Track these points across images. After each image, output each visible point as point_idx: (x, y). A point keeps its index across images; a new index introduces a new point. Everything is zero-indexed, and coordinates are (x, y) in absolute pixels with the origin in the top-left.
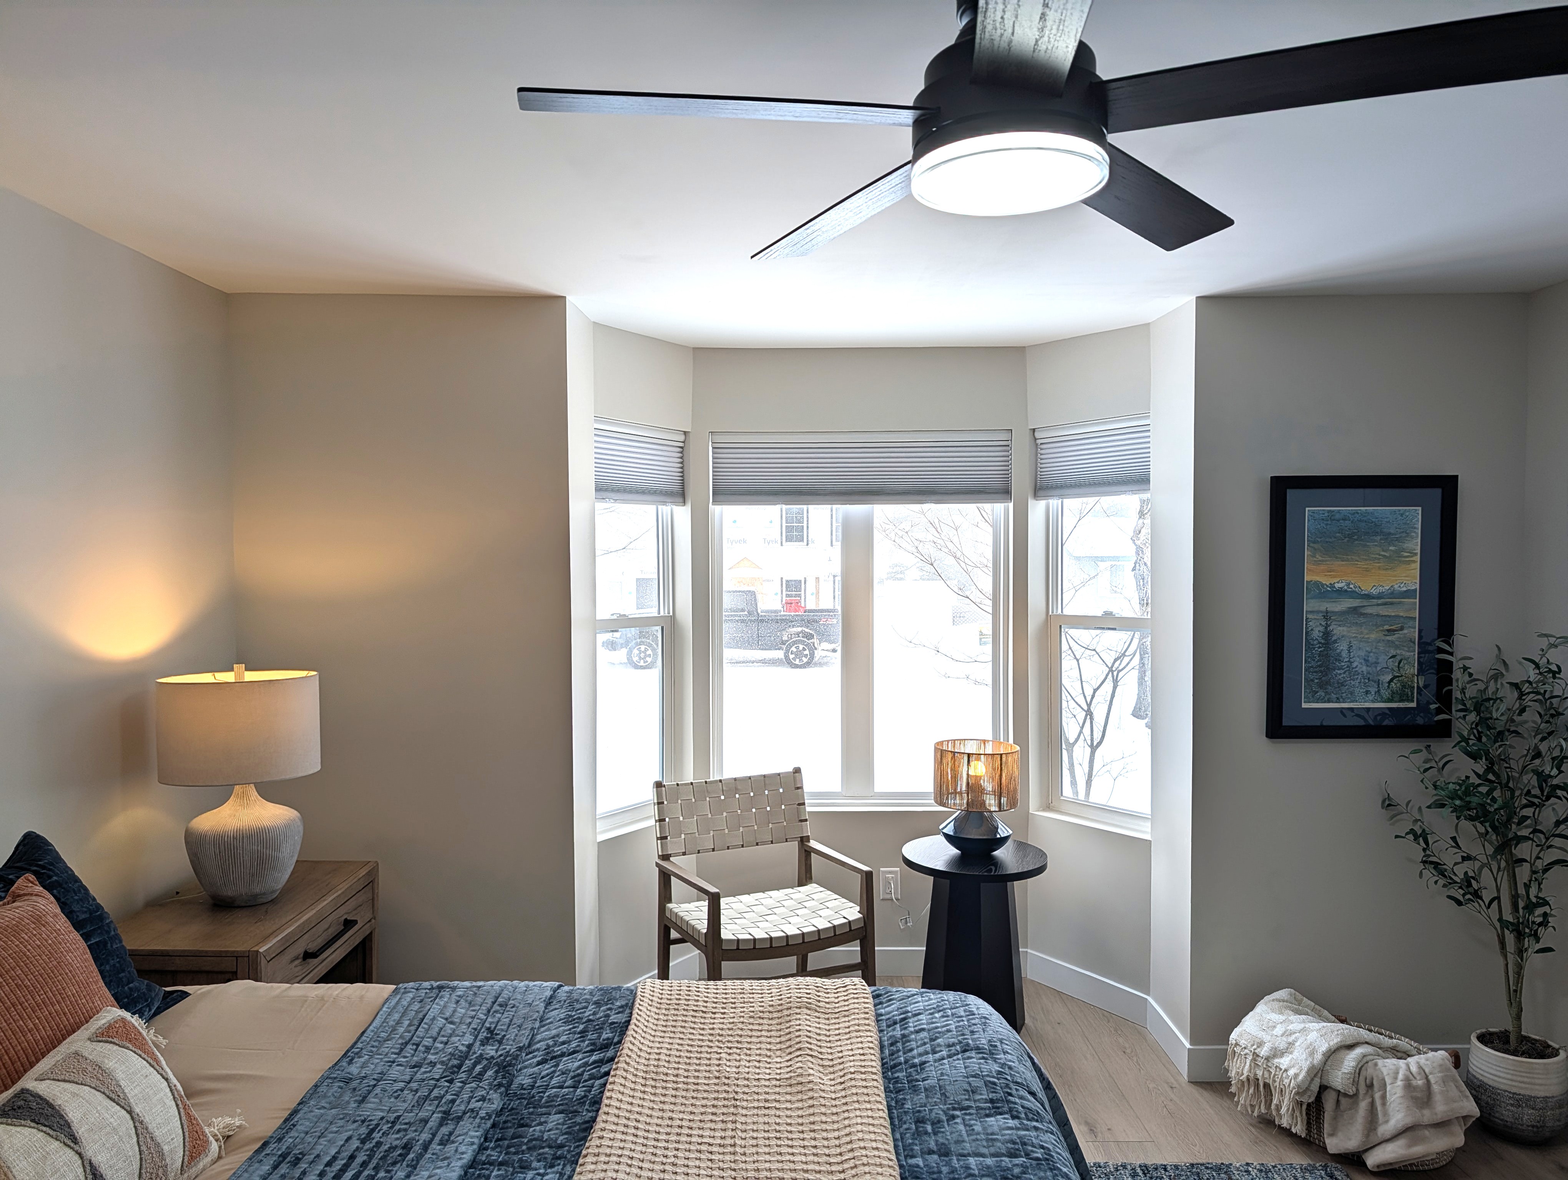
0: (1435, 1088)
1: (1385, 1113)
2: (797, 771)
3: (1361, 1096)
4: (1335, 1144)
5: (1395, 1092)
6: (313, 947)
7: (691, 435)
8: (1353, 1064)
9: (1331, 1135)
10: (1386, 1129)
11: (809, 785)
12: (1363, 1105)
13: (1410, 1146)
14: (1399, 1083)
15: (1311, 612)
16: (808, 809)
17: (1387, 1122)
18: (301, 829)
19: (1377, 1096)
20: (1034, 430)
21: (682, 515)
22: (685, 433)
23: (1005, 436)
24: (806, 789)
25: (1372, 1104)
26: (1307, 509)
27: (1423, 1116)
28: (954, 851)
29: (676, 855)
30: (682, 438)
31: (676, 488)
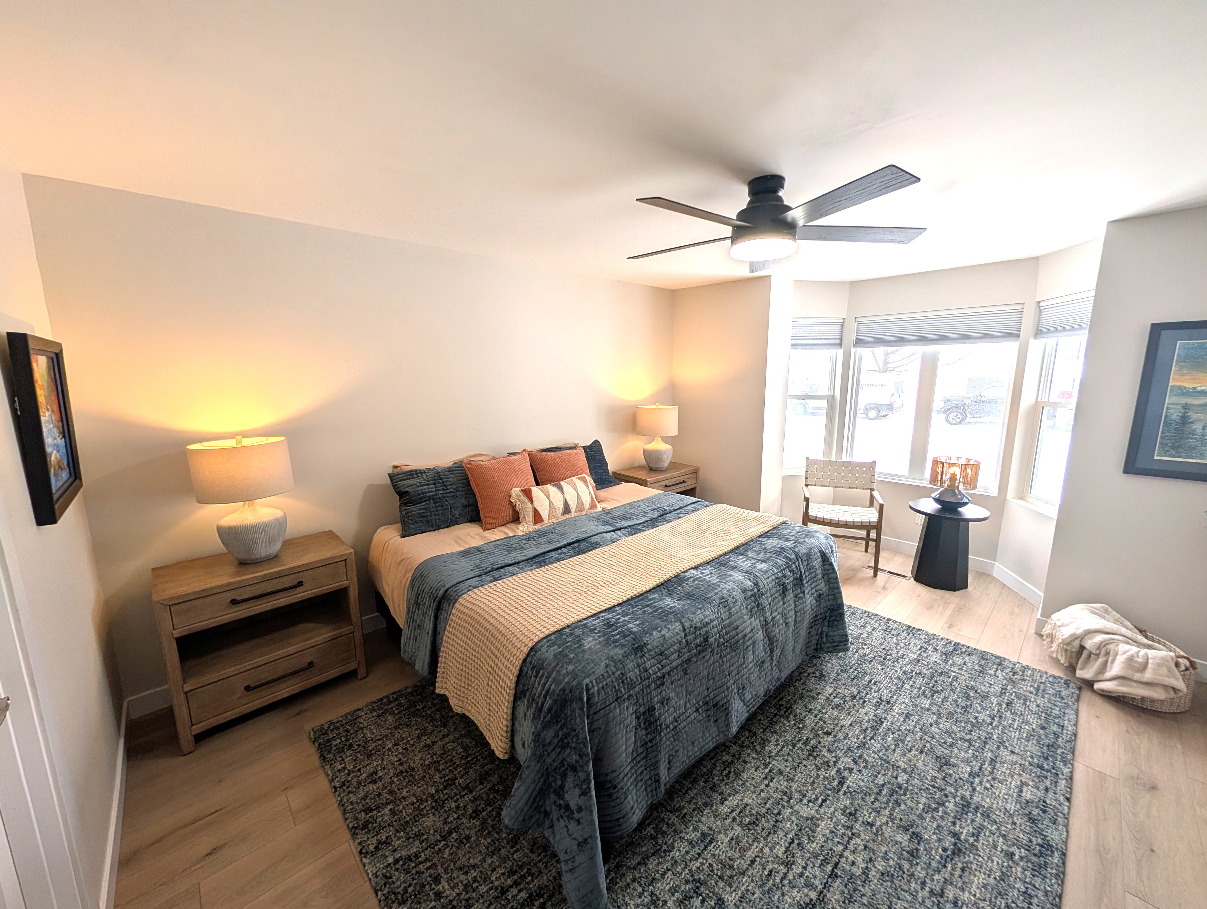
0: (1150, 666)
1: (1111, 668)
2: (874, 462)
3: (1101, 656)
4: (1079, 673)
5: (1120, 659)
6: (668, 484)
7: (846, 320)
8: (1101, 640)
9: (1081, 669)
10: (1109, 674)
11: (878, 469)
12: (1101, 660)
13: (1117, 685)
14: (1125, 656)
15: (1171, 404)
16: (876, 478)
17: (1110, 671)
18: (672, 453)
19: (1111, 658)
20: (1039, 302)
21: (840, 352)
22: (844, 319)
23: (1019, 307)
24: (877, 470)
25: (1107, 662)
26: (1179, 342)
27: (1133, 675)
28: (938, 506)
29: (811, 485)
30: (842, 321)
31: (838, 342)
